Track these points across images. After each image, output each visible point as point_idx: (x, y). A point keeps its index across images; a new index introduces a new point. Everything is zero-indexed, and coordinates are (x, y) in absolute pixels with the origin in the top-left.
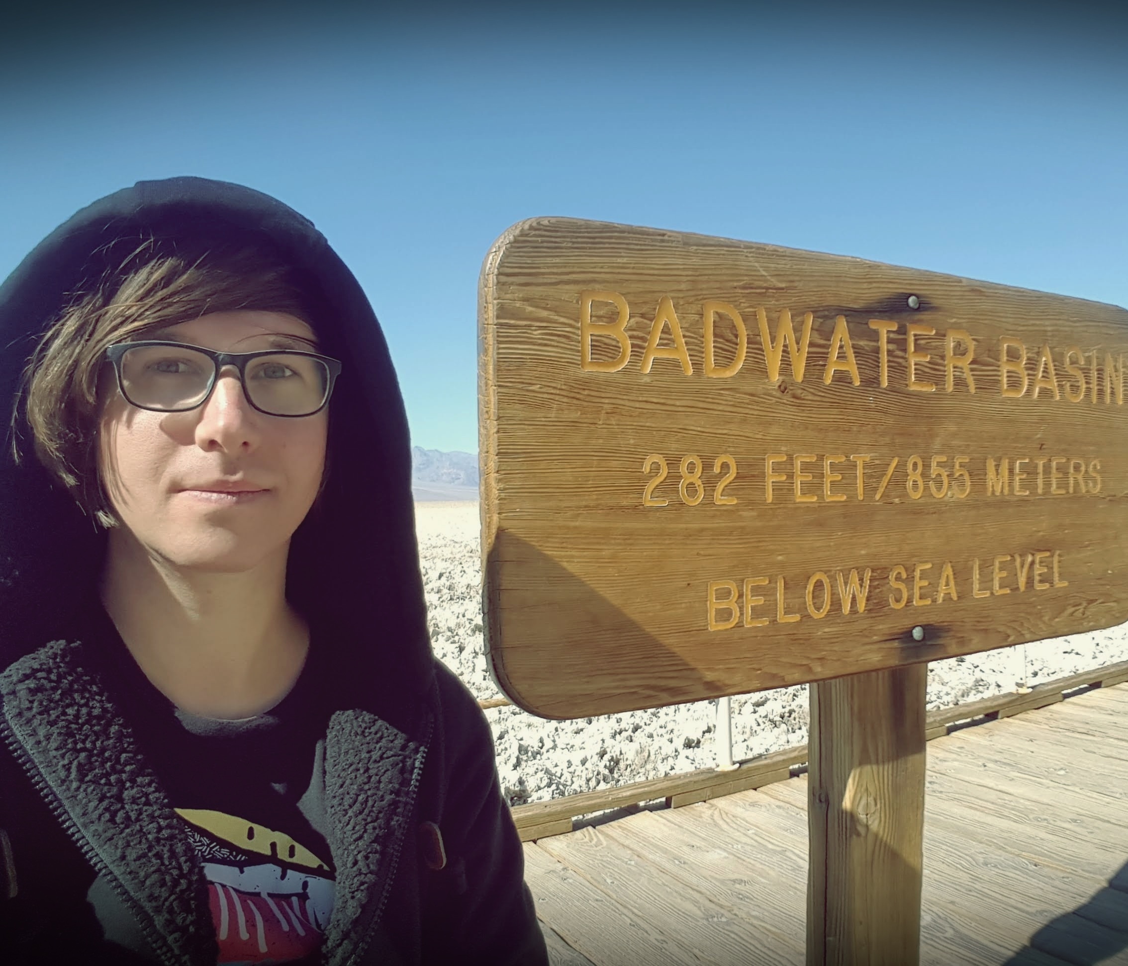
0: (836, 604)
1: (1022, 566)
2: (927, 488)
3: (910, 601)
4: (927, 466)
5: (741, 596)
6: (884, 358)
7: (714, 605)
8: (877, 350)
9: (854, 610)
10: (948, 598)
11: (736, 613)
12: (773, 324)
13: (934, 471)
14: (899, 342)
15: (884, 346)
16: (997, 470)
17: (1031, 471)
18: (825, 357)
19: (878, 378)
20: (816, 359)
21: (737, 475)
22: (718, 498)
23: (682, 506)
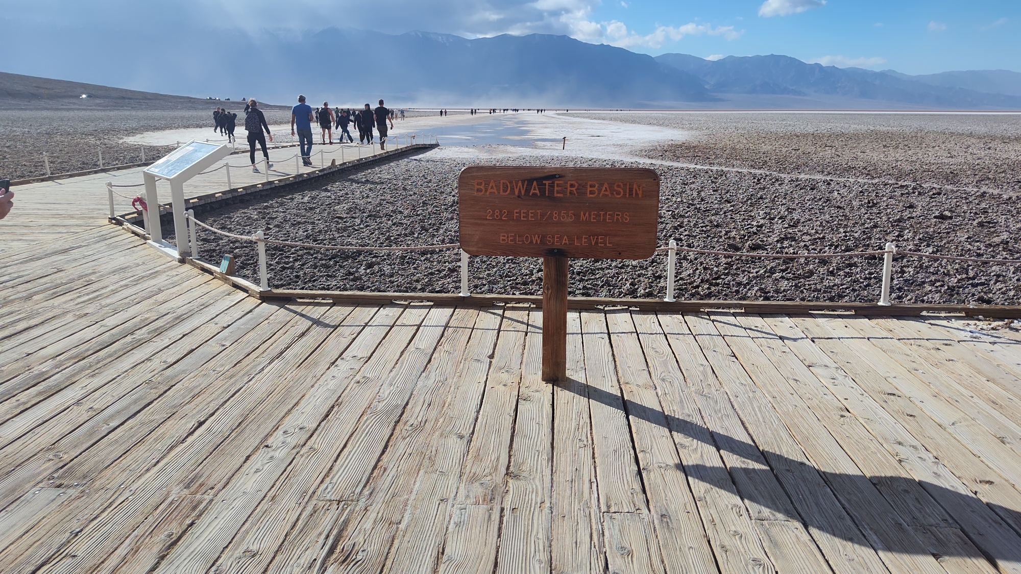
0: (532, 242)
1: (594, 239)
2: (559, 218)
3: (553, 243)
4: (560, 213)
5: (508, 237)
6: (547, 189)
7: (501, 238)
8: (545, 188)
10: (565, 244)
11: (507, 240)
12: (517, 183)
13: (562, 214)
14: (552, 186)
15: (547, 187)
16: (585, 215)
17: (598, 215)
18: (531, 189)
19: (545, 194)
20: (527, 190)
21: (507, 214)
22: (503, 218)
23: (495, 219)
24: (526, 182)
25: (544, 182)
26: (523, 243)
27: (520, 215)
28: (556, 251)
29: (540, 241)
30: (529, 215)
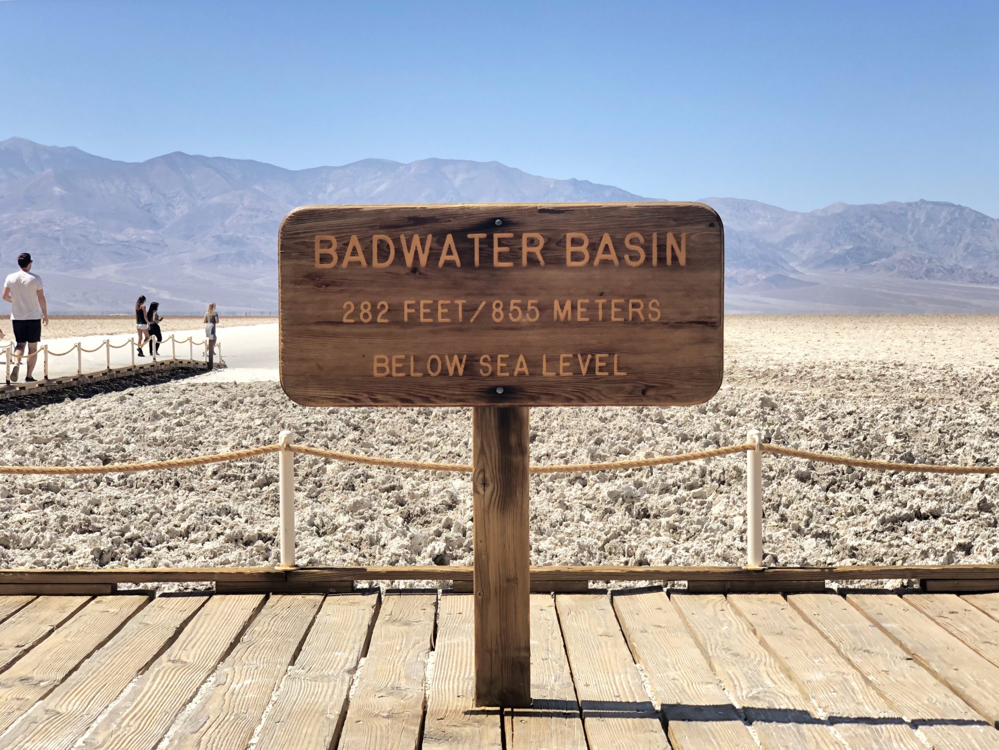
0: (445, 370)
1: (584, 361)
2: (506, 316)
3: (493, 374)
4: (507, 305)
5: (390, 362)
6: (477, 251)
7: (376, 365)
8: (472, 249)
9: (456, 374)
10: (521, 374)
11: (388, 369)
12: (409, 241)
13: (512, 308)
14: (487, 243)
15: (477, 246)
16: (562, 307)
17: (592, 307)
18: (440, 254)
19: (473, 262)
20: (434, 256)
21: (389, 310)
22: (379, 320)
23: (361, 323)
24: (430, 237)
25: (470, 236)
26: (426, 375)
27: (418, 310)
28: (500, 391)
29: (465, 369)
30: (437, 310)
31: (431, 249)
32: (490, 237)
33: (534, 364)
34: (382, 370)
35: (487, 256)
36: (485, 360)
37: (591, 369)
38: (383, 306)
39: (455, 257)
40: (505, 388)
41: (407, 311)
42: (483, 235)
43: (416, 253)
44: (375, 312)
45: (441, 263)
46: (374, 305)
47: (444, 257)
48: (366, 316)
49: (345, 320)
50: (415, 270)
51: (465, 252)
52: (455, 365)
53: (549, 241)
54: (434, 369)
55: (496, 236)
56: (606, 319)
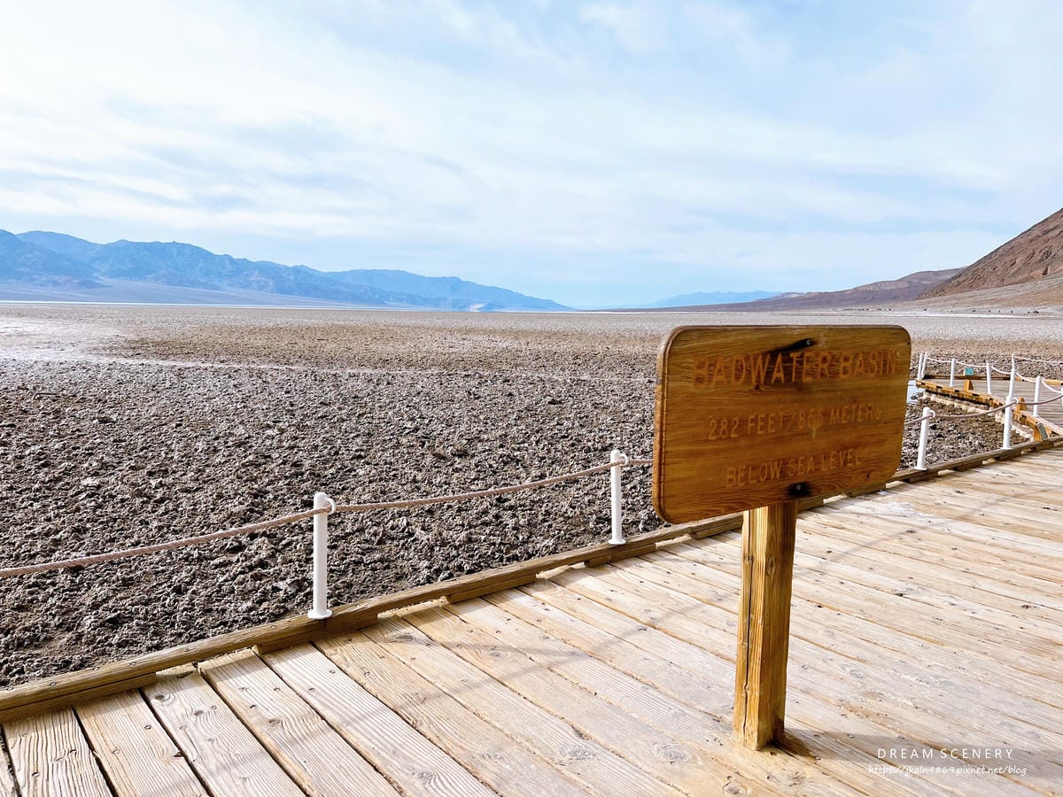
0: (769, 475)
3: (796, 472)
4: (807, 414)
5: (737, 473)
6: (794, 369)
7: (728, 477)
8: (792, 367)
9: (775, 478)
10: (810, 471)
11: (735, 479)
12: (755, 360)
13: (810, 416)
14: (800, 361)
15: (794, 364)
16: (835, 413)
17: (849, 412)
18: (773, 371)
19: (791, 379)
20: (769, 374)
21: (739, 426)
22: (733, 436)
23: (721, 439)
24: (769, 356)
25: (792, 355)
26: (759, 481)
27: (756, 424)
28: (799, 488)
29: (781, 472)
30: (767, 423)
31: (768, 368)
32: (802, 356)
33: (817, 462)
34: (731, 480)
35: (799, 373)
36: (792, 463)
37: (846, 462)
38: (735, 422)
39: (781, 375)
40: (803, 484)
41: (750, 425)
42: (798, 354)
43: (759, 373)
44: (730, 428)
45: (772, 382)
46: (729, 421)
47: (775, 375)
48: (724, 432)
49: (710, 438)
50: (757, 388)
51: (788, 372)
52: (775, 471)
53: (833, 357)
54: (763, 475)
55: (807, 354)
56: (856, 421)
